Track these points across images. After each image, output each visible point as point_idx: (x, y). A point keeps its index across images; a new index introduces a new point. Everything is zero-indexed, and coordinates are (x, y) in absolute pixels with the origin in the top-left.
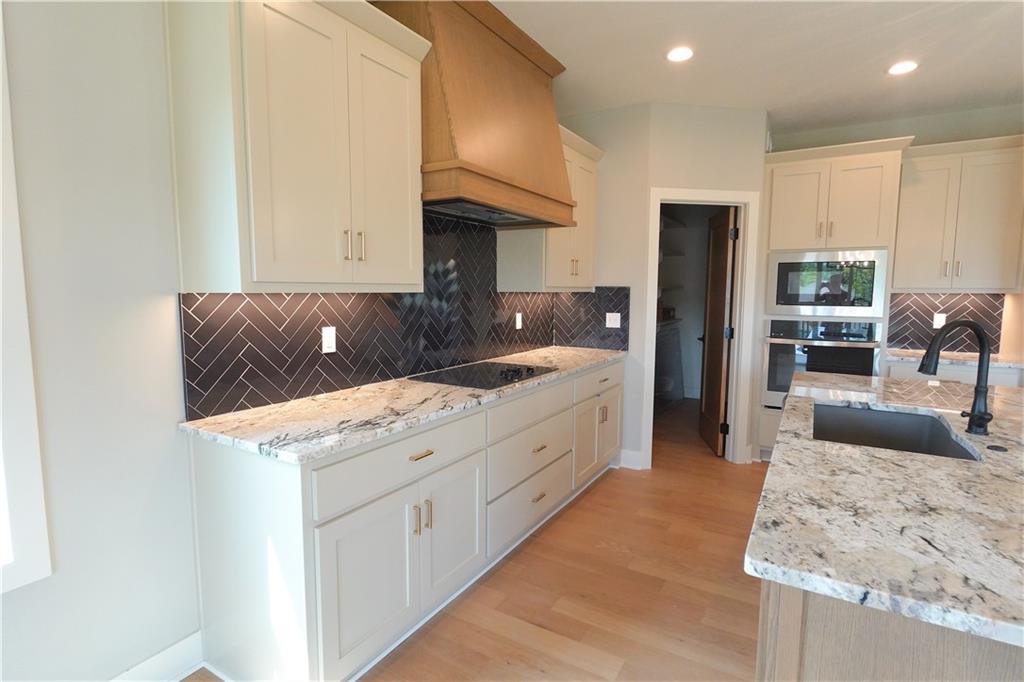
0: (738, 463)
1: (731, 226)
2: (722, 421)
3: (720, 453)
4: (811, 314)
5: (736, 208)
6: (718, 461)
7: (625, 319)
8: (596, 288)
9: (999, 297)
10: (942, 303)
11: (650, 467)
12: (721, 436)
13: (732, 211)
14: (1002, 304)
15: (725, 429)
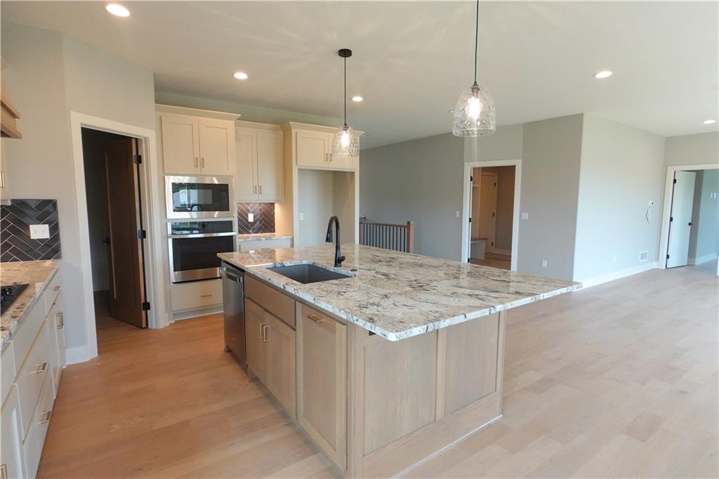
0: (161, 328)
1: (134, 153)
2: (143, 301)
3: (144, 326)
4: (189, 217)
5: (137, 139)
6: (144, 332)
7: (54, 229)
8: (12, 201)
9: (273, 204)
10: (252, 208)
11: (97, 355)
12: (143, 312)
13: (134, 141)
14: (274, 208)
15: (147, 306)
